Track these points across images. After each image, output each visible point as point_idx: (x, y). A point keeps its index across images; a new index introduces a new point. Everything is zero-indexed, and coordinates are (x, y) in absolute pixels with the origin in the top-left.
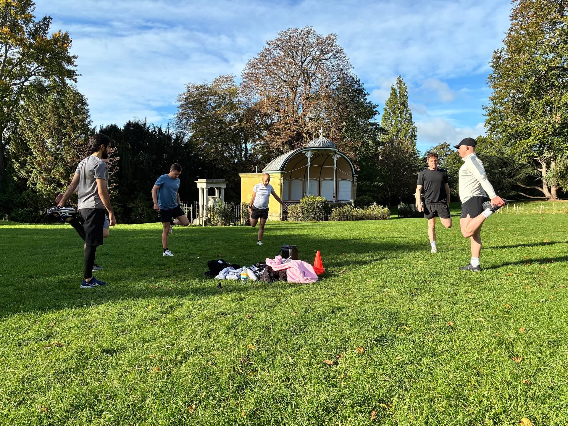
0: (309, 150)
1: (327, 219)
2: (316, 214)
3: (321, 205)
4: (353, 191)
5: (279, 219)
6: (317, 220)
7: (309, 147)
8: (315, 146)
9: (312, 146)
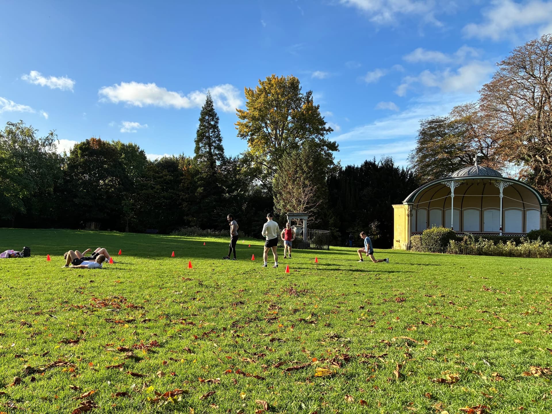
0: (452, 180)
1: (444, 251)
2: (432, 245)
3: (438, 237)
4: (542, 223)
5: (404, 248)
6: (434, 252)
7: (451, 178)
8: (459, 175)
9: (456, 176)
